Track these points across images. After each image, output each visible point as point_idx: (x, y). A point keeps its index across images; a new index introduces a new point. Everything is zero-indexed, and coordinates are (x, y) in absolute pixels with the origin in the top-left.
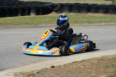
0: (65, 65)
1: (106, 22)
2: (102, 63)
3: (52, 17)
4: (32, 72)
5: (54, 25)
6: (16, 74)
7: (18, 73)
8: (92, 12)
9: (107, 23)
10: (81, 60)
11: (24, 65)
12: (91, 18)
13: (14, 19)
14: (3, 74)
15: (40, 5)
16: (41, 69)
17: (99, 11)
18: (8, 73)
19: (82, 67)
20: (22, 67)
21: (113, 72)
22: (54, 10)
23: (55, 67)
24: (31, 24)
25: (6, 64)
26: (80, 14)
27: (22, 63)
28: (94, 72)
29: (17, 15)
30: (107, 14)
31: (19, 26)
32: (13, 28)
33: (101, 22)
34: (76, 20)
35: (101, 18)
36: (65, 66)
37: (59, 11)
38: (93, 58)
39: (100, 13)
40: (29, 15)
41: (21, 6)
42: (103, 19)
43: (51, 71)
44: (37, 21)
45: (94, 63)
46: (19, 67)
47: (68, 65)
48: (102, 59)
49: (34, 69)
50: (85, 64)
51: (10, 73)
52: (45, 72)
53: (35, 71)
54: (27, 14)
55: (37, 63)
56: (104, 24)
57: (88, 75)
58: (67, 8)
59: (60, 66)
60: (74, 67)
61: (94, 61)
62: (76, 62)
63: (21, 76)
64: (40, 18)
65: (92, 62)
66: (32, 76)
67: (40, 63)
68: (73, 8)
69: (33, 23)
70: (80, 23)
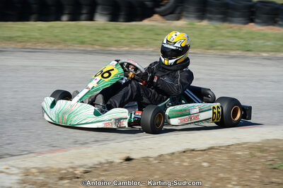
0: (161, 156)
2: (259, 158)
3: (151, 30)
4: (71, 170)
5: (151, 49)
6: (27, 172)
7: (34, 171)
8: (257, 20)
11: (54, 147)
12: (253, 38)
13: (50, 27)
16: (96, 163)
17: (278, 19)
18: (7, 167)
19: (205, 164)
20: (48, 155)
22: (158, 10)
23: (134, 161)
24: (93, 45)
25: (9, 144)
26: (226, 25)
27: (50, 145)
28: (234, 181)
29: (58, 19)
31: (60, 46)
32: (42, 50)
34: (212, 42)
36: (162, 158)
37: (172, 13)
38: (238, 144)
39: (280, 25)
40: (91, 18)
43: (122, 169)
44: (110, 37)
45: (238, 156)
46: (40, 153)
48: (261, 148)
49: (77, 163)
50: (216, 158)
51: (14, 169)
52: (105, 171)
53: (81, 166)
55: (88, 147)
57: (217, 187)
58: (192, 8)
59: (147, 158)
60: (185, 164)
61: (239, 151)
62: (193, 150)
63: (41, 178)
64: (118, 29)
65: (233, 153)
66: (71, 179)
67: (95, 146)
68: (209, 8)
69: (97, 41)
70: (223, 49)
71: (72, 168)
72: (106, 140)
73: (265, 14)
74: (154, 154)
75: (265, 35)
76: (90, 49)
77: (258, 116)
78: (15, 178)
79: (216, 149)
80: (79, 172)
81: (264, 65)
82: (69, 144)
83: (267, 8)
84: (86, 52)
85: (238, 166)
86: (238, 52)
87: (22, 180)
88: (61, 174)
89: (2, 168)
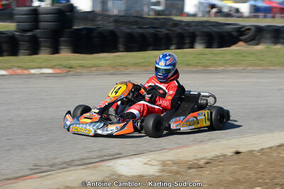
0: (262, 149)
3: (238, 53)
4: (196, 162)
6: (164, 164)
7: (169, 162)
14: (140, 161)
15: (216, 29)
18: (149, 160)
22: (242, 38)
23: (241, 154)
27: (176, 143)
36: (263, 151)
37: (253, 40)
40: (192, 47)
41: (178, 30)
43: (234, 160)
44: (208, 60)
46: (171, 149)
47: (267, 150)
49: (199, 156)
51: (154, 161)
52: (222, 162)
53: (202, 159)
54: (188, 45)
55: (206, 144)
58: (268, 36)
59: (251, 152)
60: (281, 155)
63: (175, 168)
64: (213, 54)
66: (196, 168)
67: (211, 143)
68: (281, 35)
69: (199, 63)
71: (197, 160)
74: (257, 148)
78: (156, 168)
80: (202, 162)
84: (192, 72)
87: (162, 169)
88: (189, 165)
89: (145, 161)
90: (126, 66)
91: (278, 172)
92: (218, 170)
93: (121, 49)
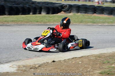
0: (65, 60)
1: (108, 23)
2: (99, 60)
4: (34, 66)
6: (19, 67)
7: (22, 66)
8: (97, 13)
9: (110, 24)
10: (80, 56)
11: (28, 58)
12: (95, 19)
13: (26, 17)
14: (8, 66)
16: (43, 63)
17: (104, 12)
19: (80, 62)
20: (26, 61)
21: (108, 68)
22: (63, 10)
23: (56, 62)
24: (41, 22)
25: (13, 57)
26: (86, 14)
27: (27, 57)
28: (90, 68)
29: (29, 14)
30: (111, 15)
32: (24, 25)
33: (104, 23)
35: (105, 19)
37: (68, 11)
38: (91, 55)
39: (105, 14)
40: (40, 13)
41: (34, 5)
42: (107, 20)
43: (52, 65)
44: (47, 19)
46: (23, 60)
47: (67, 60)
48: (99, 56)
50: (84, 60)
51: (15, 66)
52: (46, 65)
53: (37, 64)
56: (106, 24)
57: (85, 70)
58: (75, 9)
59: (60, 61)
60: (73, 62)
61: (92, 57)
62: (76, 58)
63: (24, 68)
64: (50, 17)
65: (90, 58)
66: (34, 69)
67: (42, 57)
68: (80, 9)
69: (42, 21)
70: (85, 23)
72: (46, 55)
73: (99, 10)
74: (62, 59)
75: (100, 17)
76: (40, 24)
77: (98, 45)
78: (15, 69)
79: (84, 57)
80: (37, 66)
81: (100, 28)
82: (33, 56)
83: (100, 8)
84: (39, 25)
85: (91, 63)
86: (91, 23)
87: (17, 69)
88: (31, 67)
89: (11, 65)
90: (8, 22)
91: (70, 70)
92: (44, 69)
93: (7, 14)
